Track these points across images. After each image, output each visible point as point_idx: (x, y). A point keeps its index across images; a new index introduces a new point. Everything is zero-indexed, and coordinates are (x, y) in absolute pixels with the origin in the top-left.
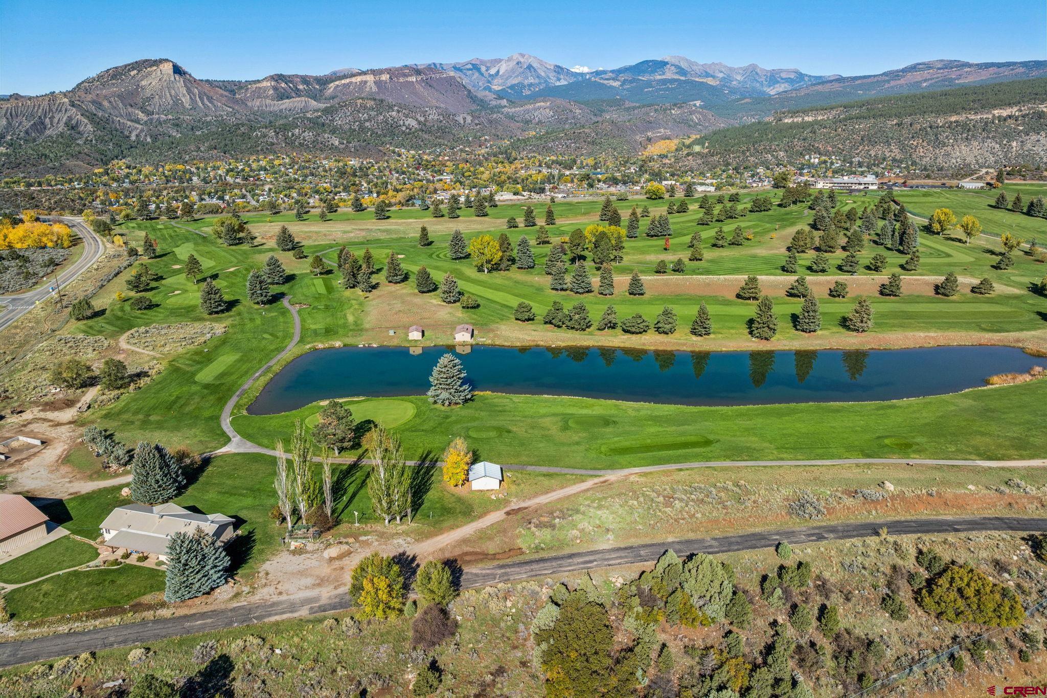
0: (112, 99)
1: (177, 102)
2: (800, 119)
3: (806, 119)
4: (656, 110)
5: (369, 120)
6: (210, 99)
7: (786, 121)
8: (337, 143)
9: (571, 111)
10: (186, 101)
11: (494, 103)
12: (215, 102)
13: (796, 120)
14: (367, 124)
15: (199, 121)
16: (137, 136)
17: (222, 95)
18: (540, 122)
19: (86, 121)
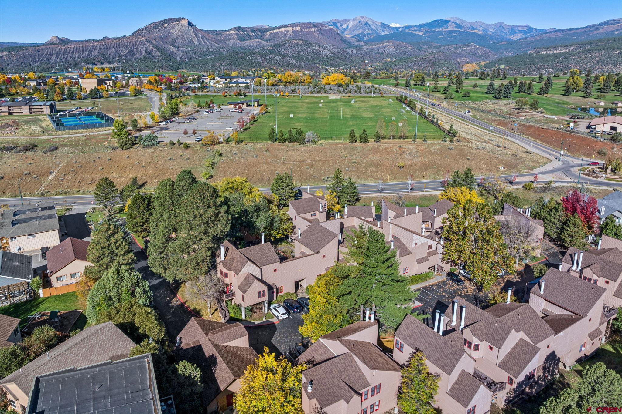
0: (157, 39)
1: (190, 42)
2: (551, 52)
3: (555, 51)
4: (454, 48)
5: (303, 51)
6: (207, 40)
7: (542, 53)
8: (294, 63)
9: (406, 48)
10: (195, 40)
11: (356, 44)
12: (211, 42)
13: (548, 52)
14: (302, 53)
15: (206, 51)
16: (181, 58)
17: (212, 38)
18: (389, 54)
19: (155, 50)
